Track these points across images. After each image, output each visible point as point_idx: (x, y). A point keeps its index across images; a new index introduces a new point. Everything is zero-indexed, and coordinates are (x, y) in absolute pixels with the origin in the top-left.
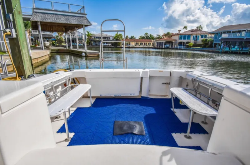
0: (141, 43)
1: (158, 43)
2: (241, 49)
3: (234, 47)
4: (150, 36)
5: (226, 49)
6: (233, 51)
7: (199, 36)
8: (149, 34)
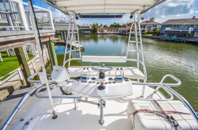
0: (111, 30)
1: (123, 30)
2: (177, 38)
3: (173, 37)
4: (117, 25)
5: (168, 38)
6: (173, 40)
7: (151, 26)
8: (117, 23)
